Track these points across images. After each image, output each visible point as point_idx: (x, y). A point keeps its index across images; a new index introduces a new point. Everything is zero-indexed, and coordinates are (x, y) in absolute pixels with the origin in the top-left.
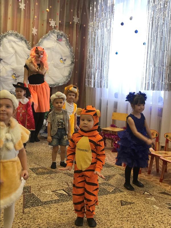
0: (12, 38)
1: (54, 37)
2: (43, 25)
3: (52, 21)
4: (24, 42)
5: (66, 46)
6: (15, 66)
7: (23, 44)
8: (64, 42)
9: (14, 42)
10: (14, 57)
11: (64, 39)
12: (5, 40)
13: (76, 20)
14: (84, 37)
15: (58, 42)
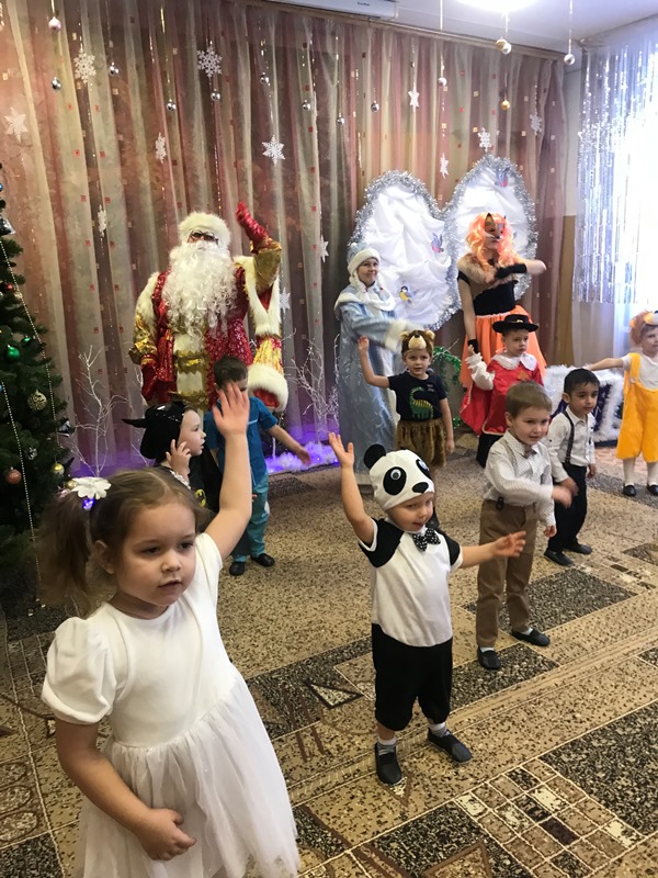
0: (394, 191)
1: (488, 176)
2: (460, 146)
3: (484, 134)
4: (421, 199)
5: (515, 200)
6: (405, 266)
7: (419, 205)
8: (510, 189)
9: (401, 201)
10: (402, 241)
11: (511, 180)
12: (382, 198)
13: (536, 123)
14: (553, 170)
15: (496, 190)
